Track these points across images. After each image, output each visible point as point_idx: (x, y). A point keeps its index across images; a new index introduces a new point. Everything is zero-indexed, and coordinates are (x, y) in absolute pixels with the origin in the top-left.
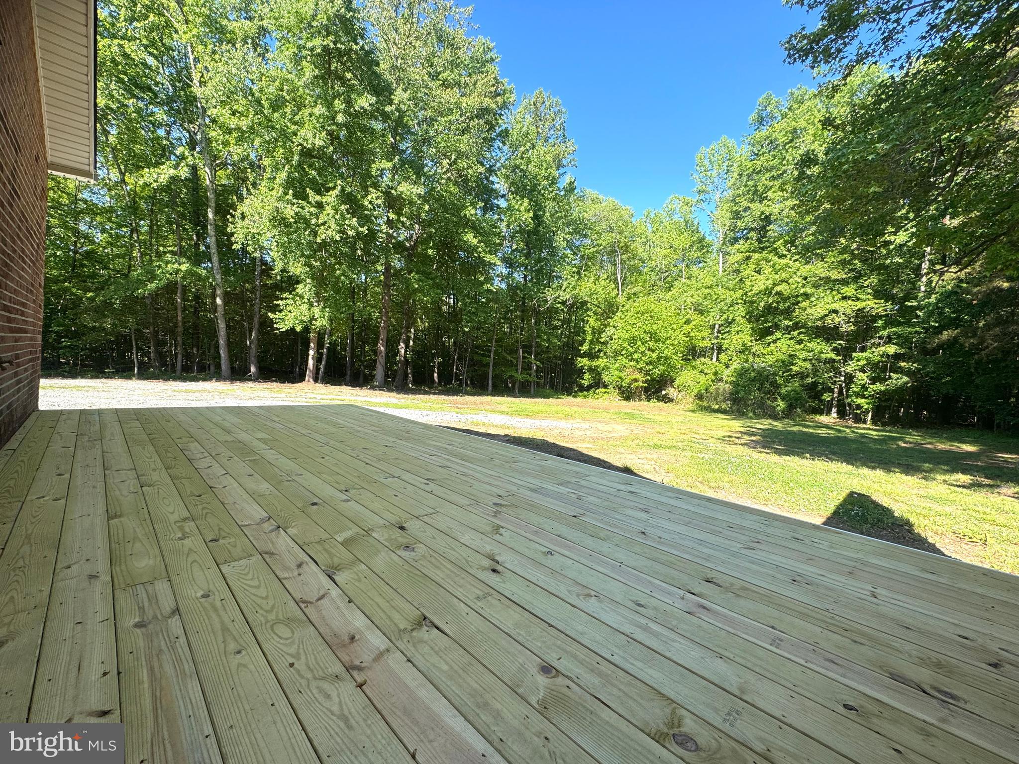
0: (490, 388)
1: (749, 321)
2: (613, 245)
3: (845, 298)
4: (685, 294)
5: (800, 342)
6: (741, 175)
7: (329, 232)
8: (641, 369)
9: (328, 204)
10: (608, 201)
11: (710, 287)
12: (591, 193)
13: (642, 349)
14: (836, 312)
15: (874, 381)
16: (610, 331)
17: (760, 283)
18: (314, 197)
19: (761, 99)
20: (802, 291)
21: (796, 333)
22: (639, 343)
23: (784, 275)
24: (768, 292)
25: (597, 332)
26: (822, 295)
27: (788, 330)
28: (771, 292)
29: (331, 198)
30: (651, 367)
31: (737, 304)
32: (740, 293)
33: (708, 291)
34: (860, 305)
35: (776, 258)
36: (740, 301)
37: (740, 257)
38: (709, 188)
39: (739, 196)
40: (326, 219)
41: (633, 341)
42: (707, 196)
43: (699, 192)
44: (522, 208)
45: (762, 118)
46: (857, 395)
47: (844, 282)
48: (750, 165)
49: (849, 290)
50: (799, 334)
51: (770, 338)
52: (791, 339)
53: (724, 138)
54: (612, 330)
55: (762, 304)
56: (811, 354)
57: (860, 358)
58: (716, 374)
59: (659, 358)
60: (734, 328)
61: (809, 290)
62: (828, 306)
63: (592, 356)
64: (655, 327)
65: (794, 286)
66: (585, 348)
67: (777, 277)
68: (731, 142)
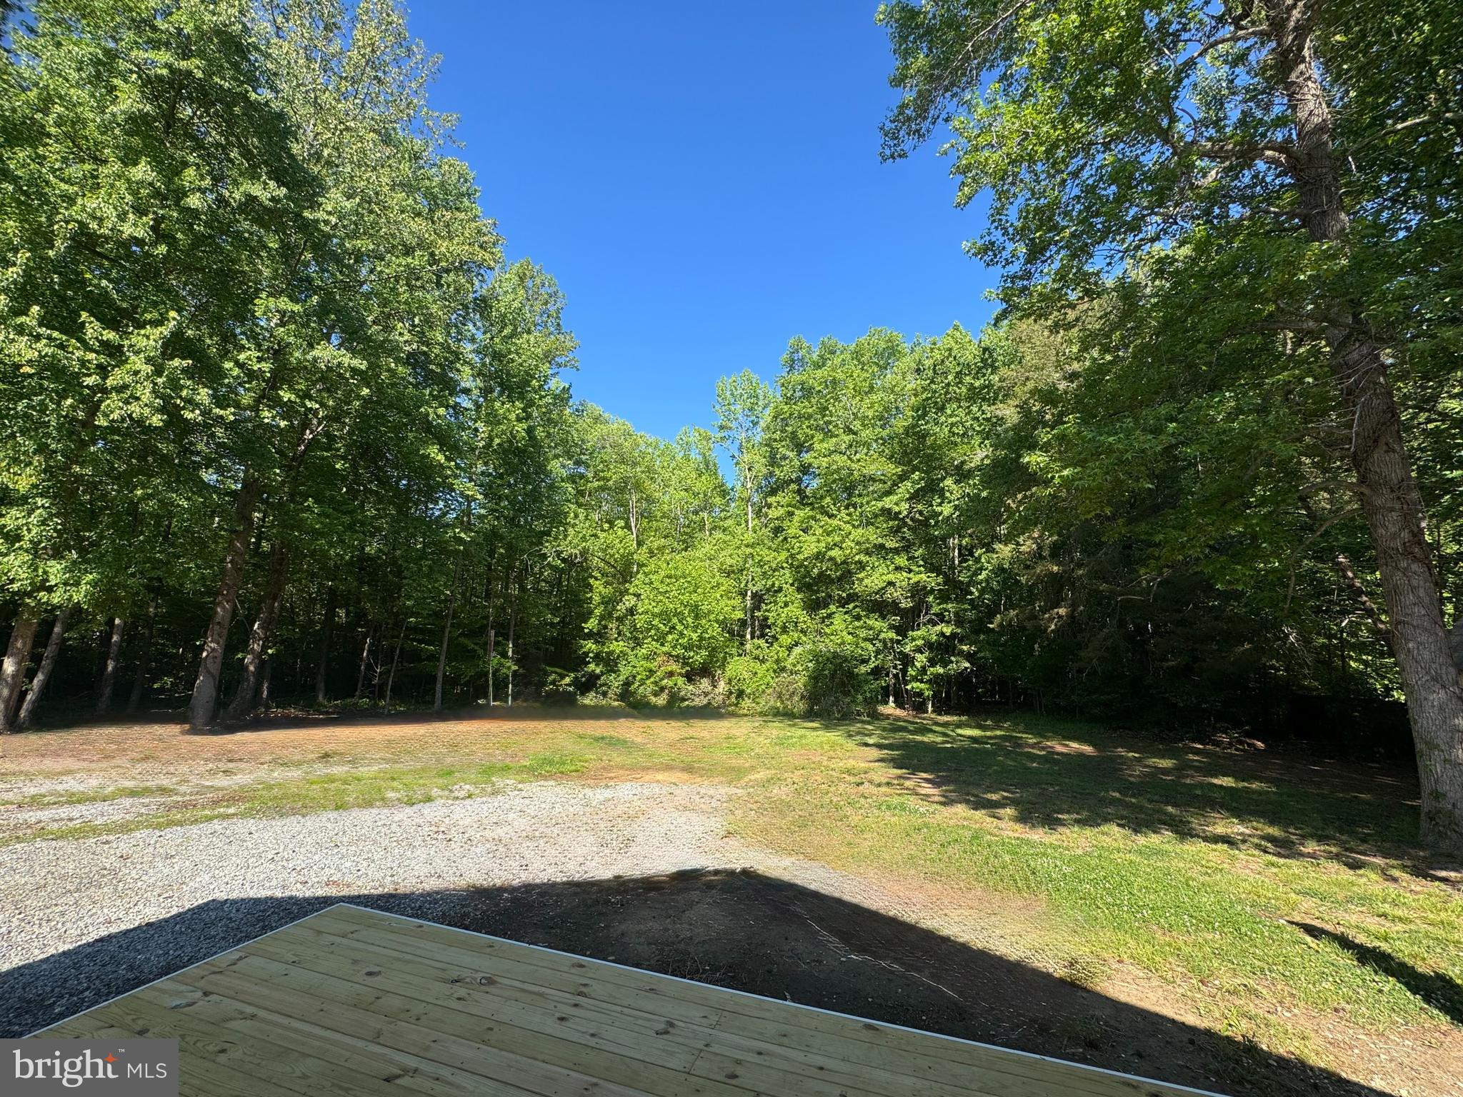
0: (438, 702)
1: (799, 590)
2: (625, 480)
3: (898, 568)
4: (724, 553)
5: (858, 618)
6: (775, 417)
8: (677, 656)
9: (137, 353)
10: (616, 425)
11: (752, 546)
12: (595, 408)
13: (680, 627)
14: (891, 584)
15: (932, 662)
16: (629, 601)
17: (810, 546)
19: (792, 341)
20: (857, 558)
21: (851, 606)
22: (675, 620)
23: (837, 539)
24: (819, 556)
25: (610, 602)
26: (877, 564)
27: (843, 603)
28: (824, 557)
29: (148, 339)
30: (692, 654)
31: (783, 568)
32: (784, 555)
33: (749, 550)
34: (915, 579)
35: (826, 518)
36: (785, 565)
37: (781, 512)
38: (733, 425)
39: (775, 440)
41: (665, 616)
42: (731, 433)
43: (722, 428)
44: (513, 416)
45: (793, 361)
46: (915, 679)
47: (896, 551)
48: (786, 408)
49: (901, 560)
50: (854, 608)
51: (823, 612)
52: (846, 613)
53: (747, 372)
54: (633, 601)
55: (816, 571)
56: (871, 632)
57: (921, 634)
58: (778, 661)
59: (701, 638)
60: (781, 598)
61: (864, 558)
62: (884, 578)
63: (599, 636)
64: (694, 596)
65: (848, 552)
66: (591, 624)
67: (830, 539)
68: (755, 378)
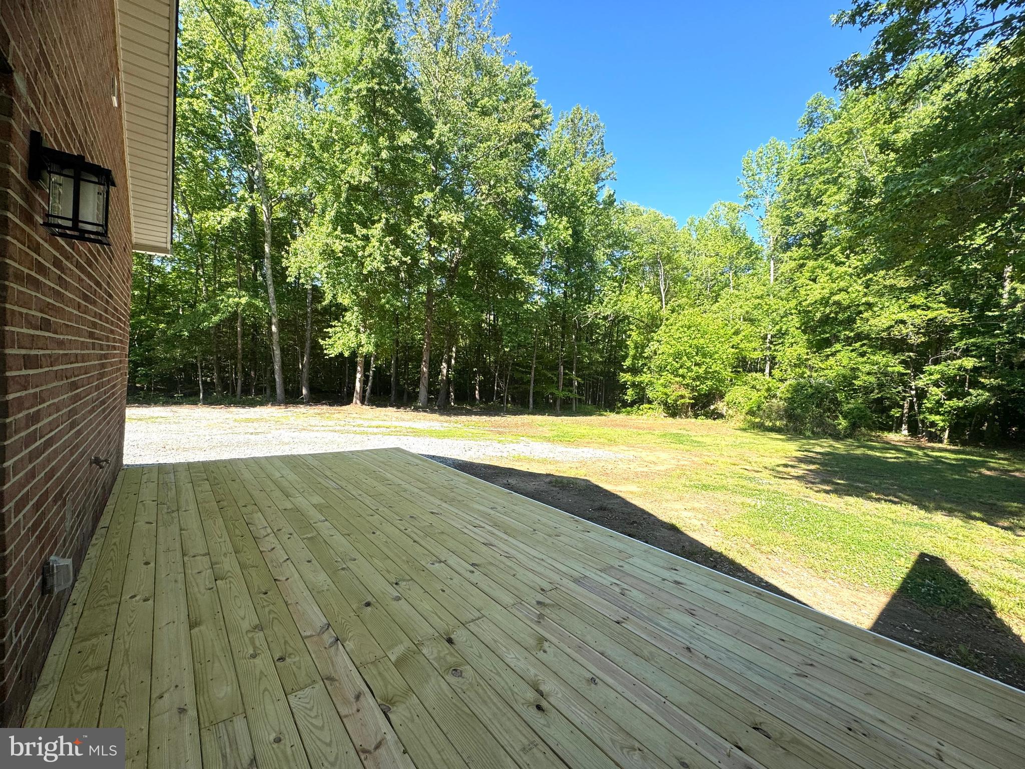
0: (531, 406)
1: (804, 332)
2: (655, 257)
3: (913, 307)
4: (734, 305)
5: (863, 355)
6: (791, 180)
7: (375, 264)
8: (687, 385)
9: (373, 237)
10: (649, 212)
11: (761, 297)
12: (632, 205)
13: (688, 364)
14: (903, 322)
15: (950, 396)
16: (653, 346)
17: (816, 292)
18: (360, 231)
19: (810, 101)
20: (864, 300)
21: (858, 345)
22: (685, 358)
23: (843, 284)
24: (825, 302)
25: (640, 347)
26: (887, 304)
27: (849, 341)
28: (827, 302)
29: (376, 230)
30: (698, 383)
31: (791, 314)
32: (793, 303)
33: (758, 301)
34: (931, 315)
35: (833, 266)
36: (793, 311)
37: (793, 264)
38: (758, 192)
39: (790, 201)
40: (372, 250)
41: (677, 356)
42: (755, 201)
43: (747, 197)
44: (561, 227)
45: (812, 120)
46: (931, 411)
47: (914, 290)
48: (801, 169)
49: (918, 299)
50: (862, 346)
51: (828, 351)
52: (852, 351)
53: (773, 139)
54: (656, 345)
55: (818, 315)
56: (875, 367)
57: (934, 370)
58: (769, 390)
59: (706, 372)
60: (789, 340)
61: (871, 299)
62: (894, 317)
63: (634, 371)
64: (702, 341)
65: (854, 296)
66: (628, 363)
67: (834, 285)
68: (781, 144)
